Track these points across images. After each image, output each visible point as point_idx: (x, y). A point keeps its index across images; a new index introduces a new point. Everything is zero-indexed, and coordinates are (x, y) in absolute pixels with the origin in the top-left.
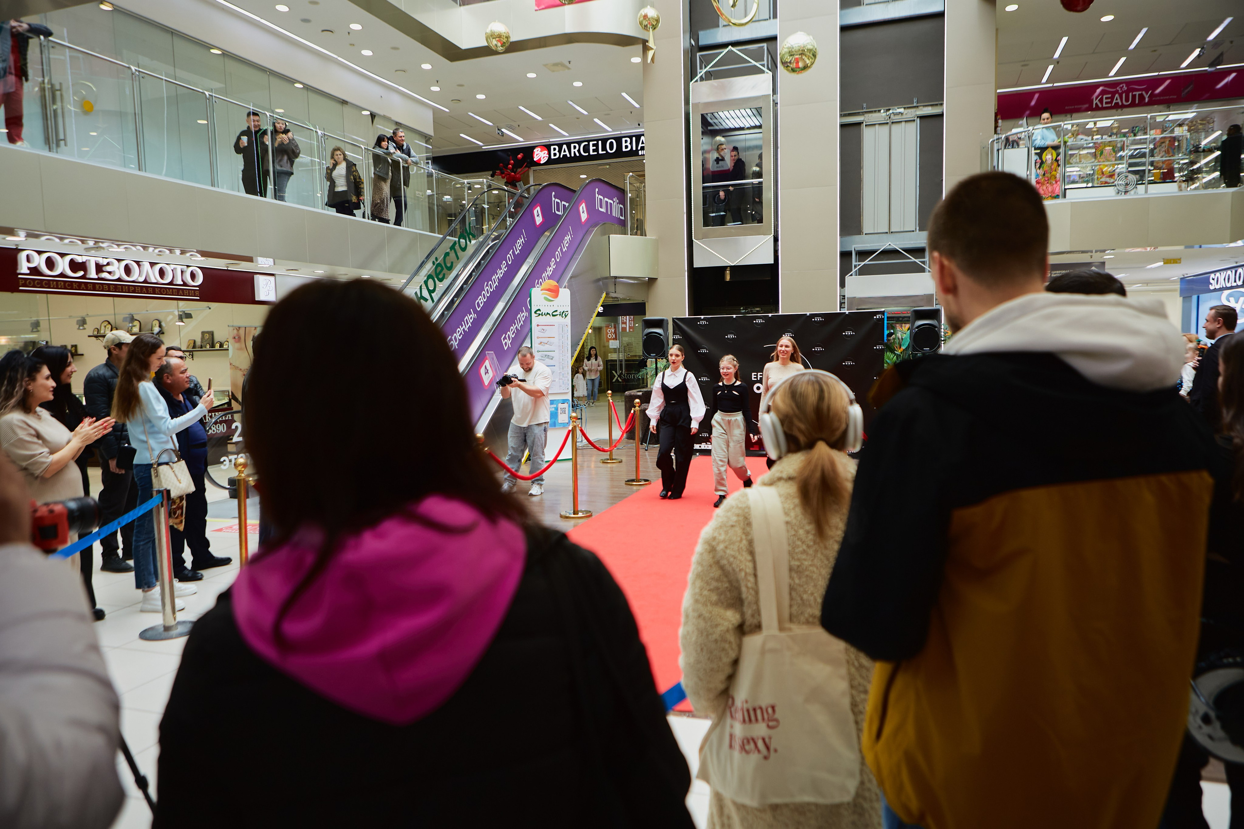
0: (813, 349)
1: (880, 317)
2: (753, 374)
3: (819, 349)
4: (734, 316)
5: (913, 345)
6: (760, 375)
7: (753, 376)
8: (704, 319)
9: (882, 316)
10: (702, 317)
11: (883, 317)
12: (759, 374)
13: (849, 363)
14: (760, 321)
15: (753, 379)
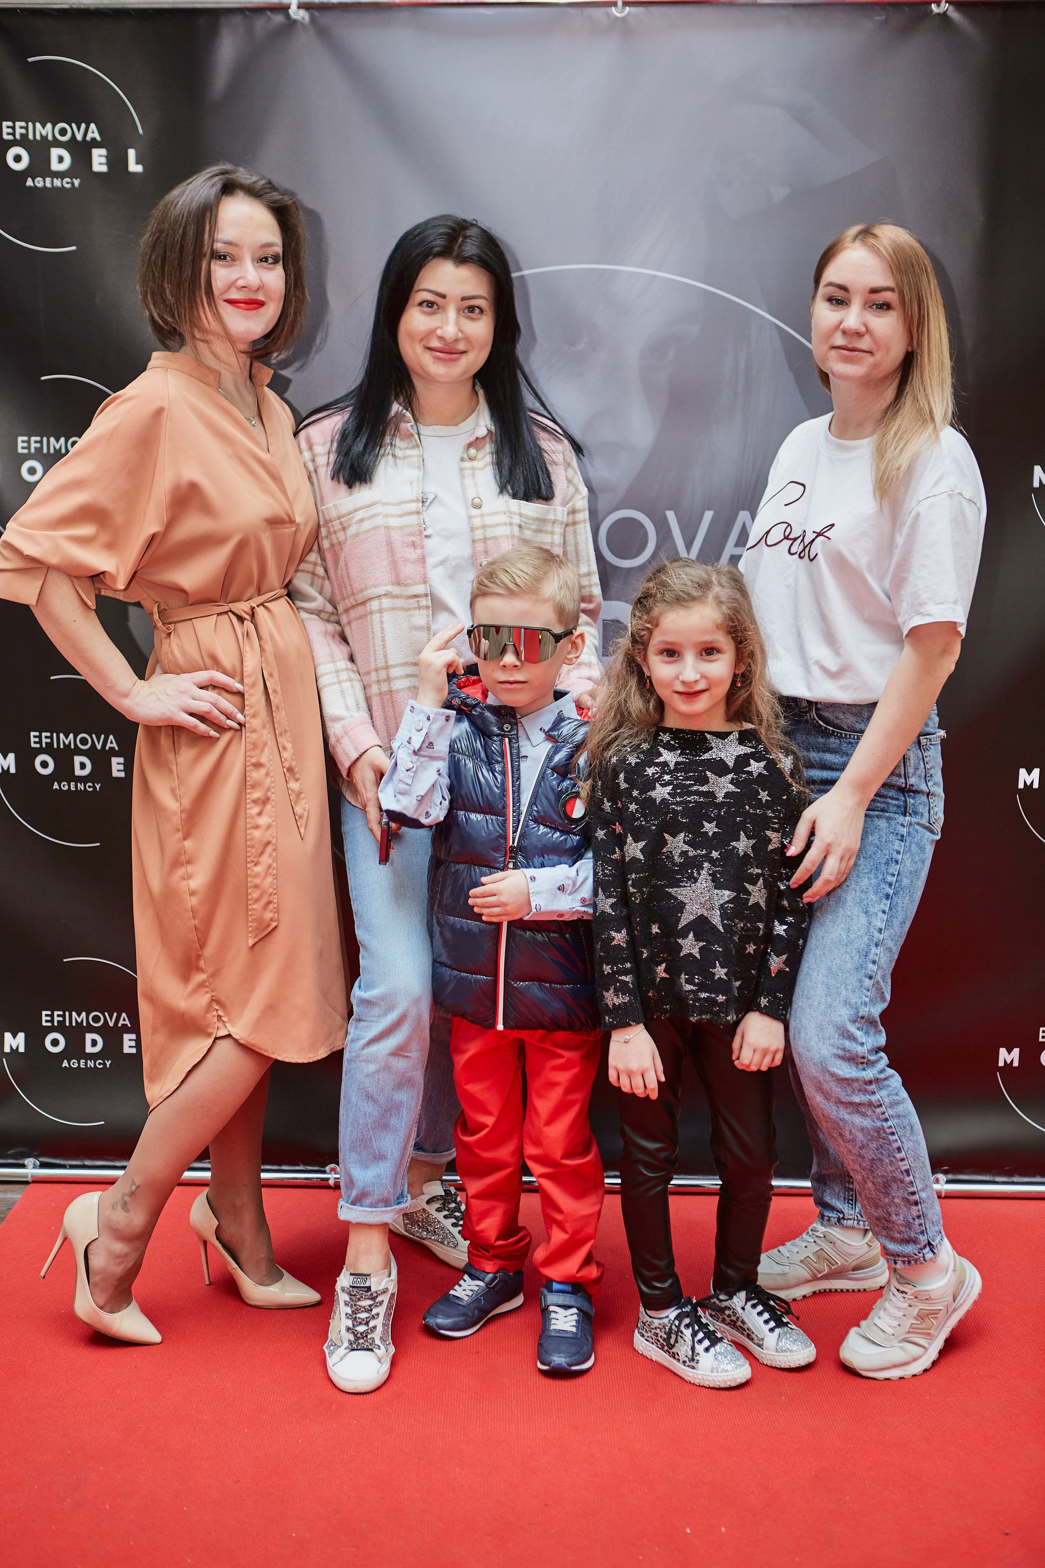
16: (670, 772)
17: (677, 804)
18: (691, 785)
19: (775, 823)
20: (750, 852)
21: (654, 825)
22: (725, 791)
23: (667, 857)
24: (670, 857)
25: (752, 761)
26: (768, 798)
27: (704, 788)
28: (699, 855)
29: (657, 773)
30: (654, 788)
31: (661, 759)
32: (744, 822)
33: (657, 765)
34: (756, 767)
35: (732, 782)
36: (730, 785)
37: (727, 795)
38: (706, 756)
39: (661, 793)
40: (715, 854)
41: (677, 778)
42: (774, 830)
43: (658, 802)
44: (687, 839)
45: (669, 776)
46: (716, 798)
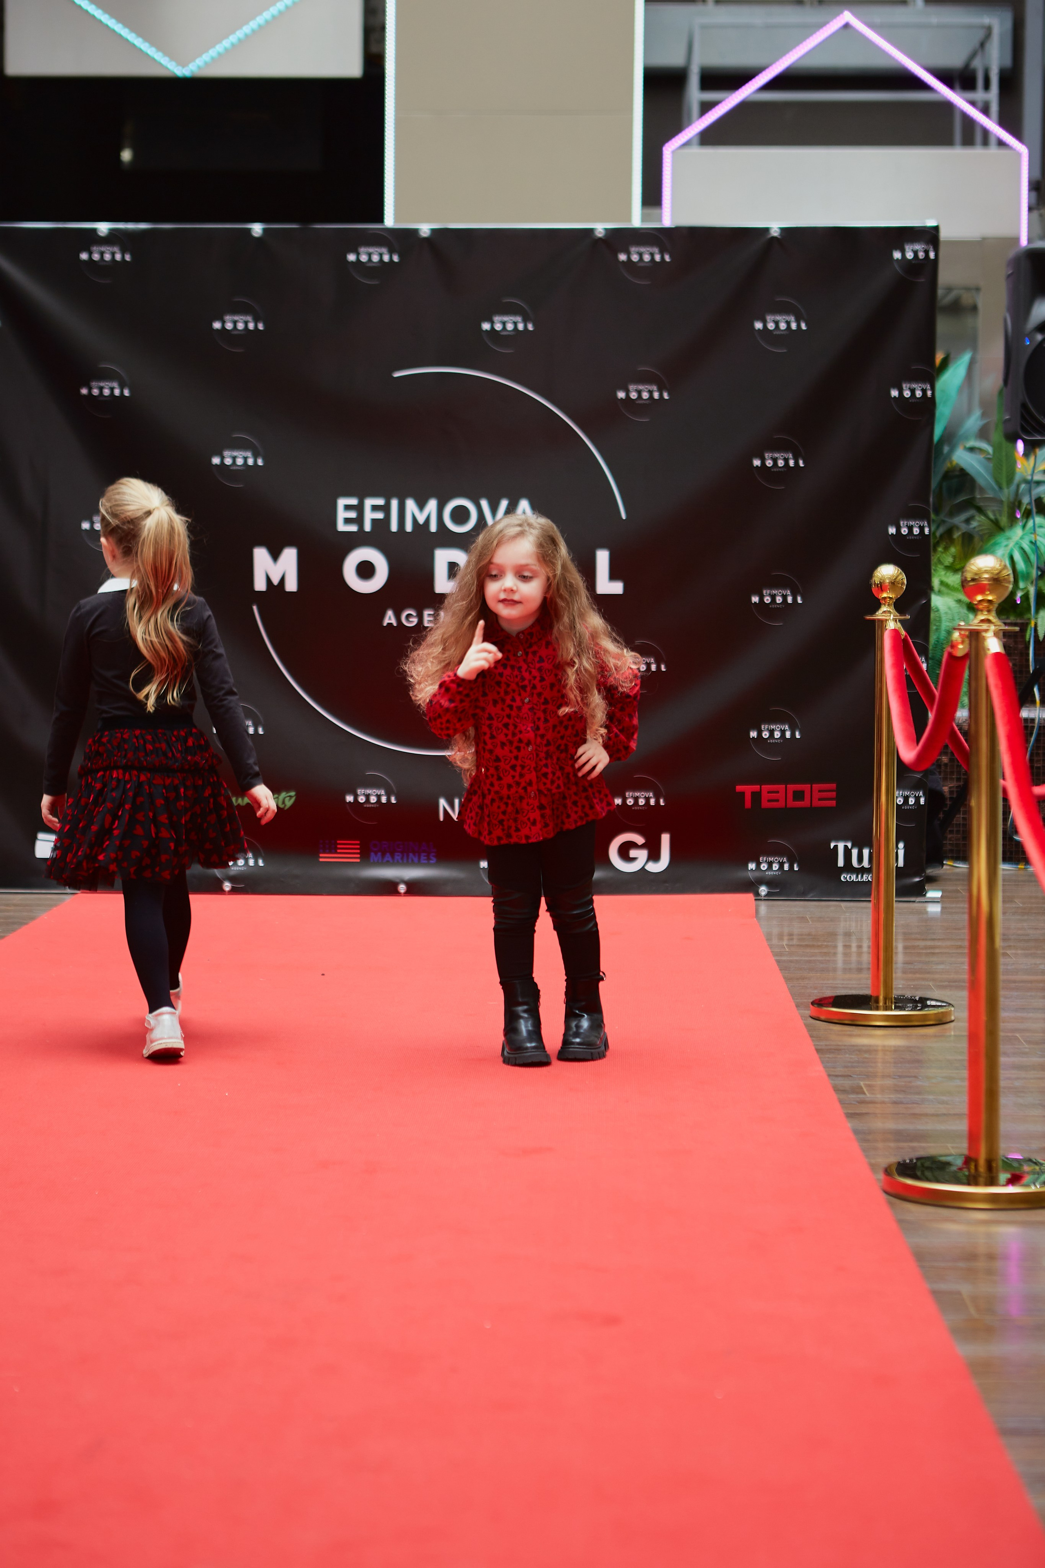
0: (621, 395)
1: (921, 255)
2: (342, 502)
3: (645, 392)
4: (257, 229)
5: (1024, 406)
6: (375, 508)
7: (342, 515)
8: (113, 238)
9: (926, 252)
10: (103, 227)
11: (932, 255)
12: (369, 502)
13: (780, 460)
14: (376, 255)
15: (341, 527)
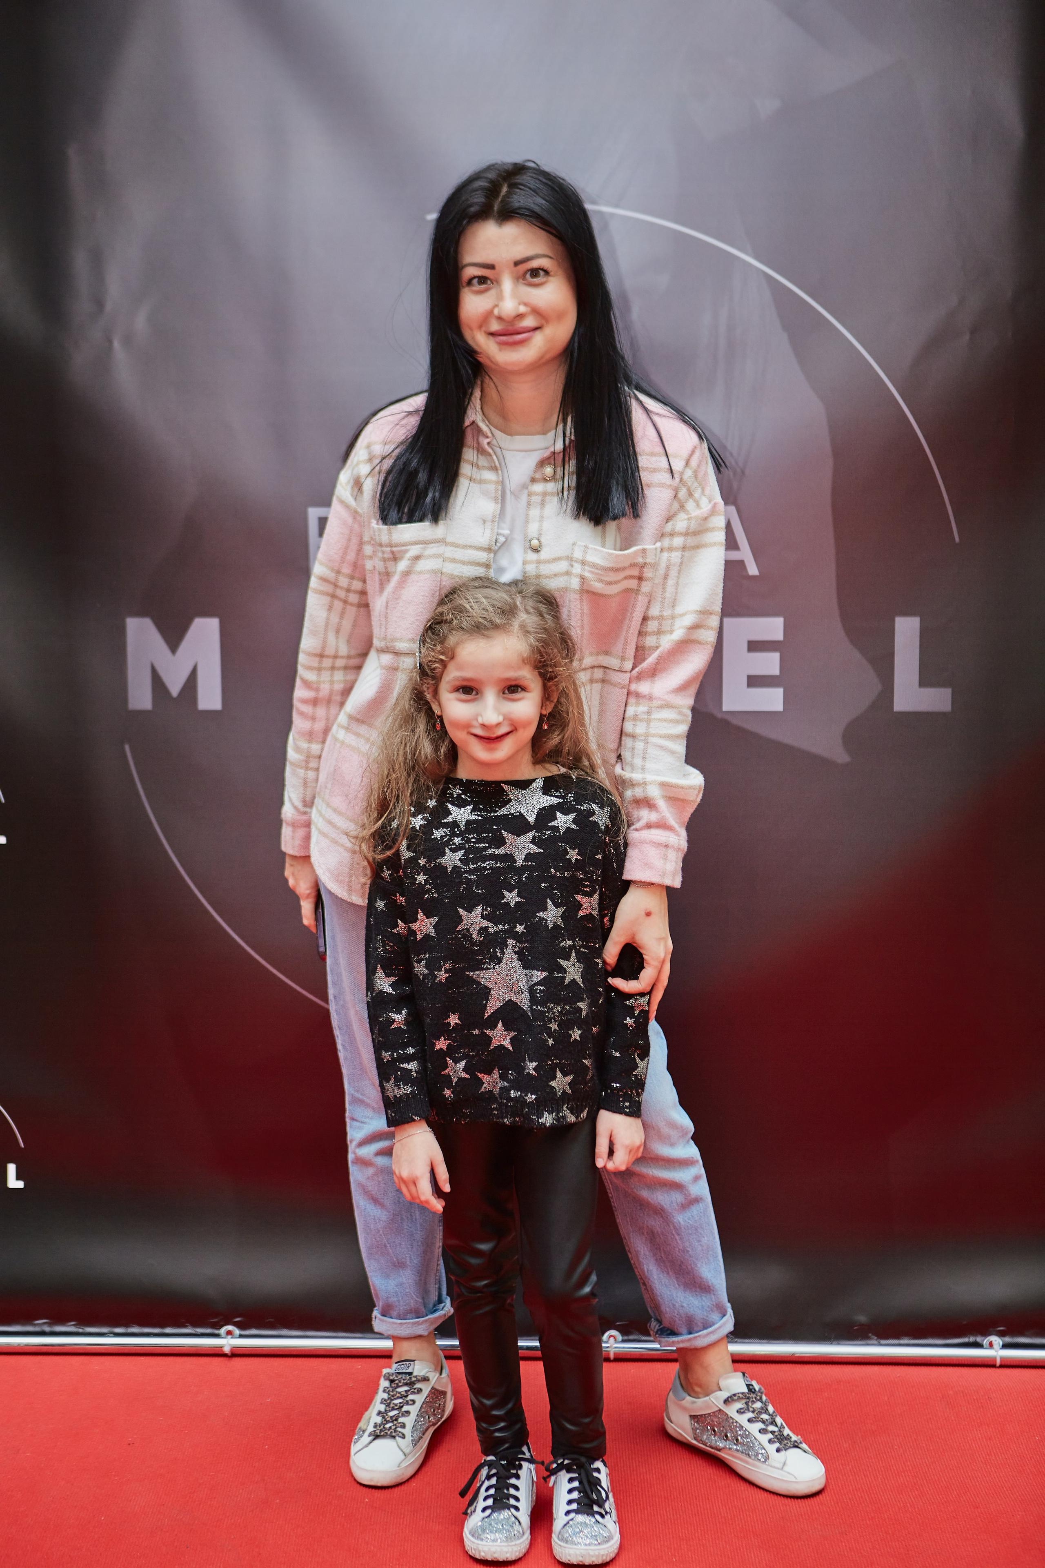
16: (461, 834)
17: (471, 872)
18: (485, 849)
19: (587, 886)
20: (560, 922)
21: (447, 898)
22: (526, 852)
23: (464, 936)
24: (467, 935)
25: (558, 814)
26: (579, 857)
27: (501, 851)
28: (501, 931)
29: (445, 836)
30: (443, 854)
31: (450, 819)
32: (550, 888)
33: (446, 825)
34: (563, 821)
35: (533, 842)
36: (532, 845)
37: (528, 857)
38: (504, 811)
39: (451, 859)
40: (520, 928)
41: (469, 841)
42: (585, 894)
43: (449, 870)
44: (485, 913)
45: (459, 839)
46: (515, 861)
